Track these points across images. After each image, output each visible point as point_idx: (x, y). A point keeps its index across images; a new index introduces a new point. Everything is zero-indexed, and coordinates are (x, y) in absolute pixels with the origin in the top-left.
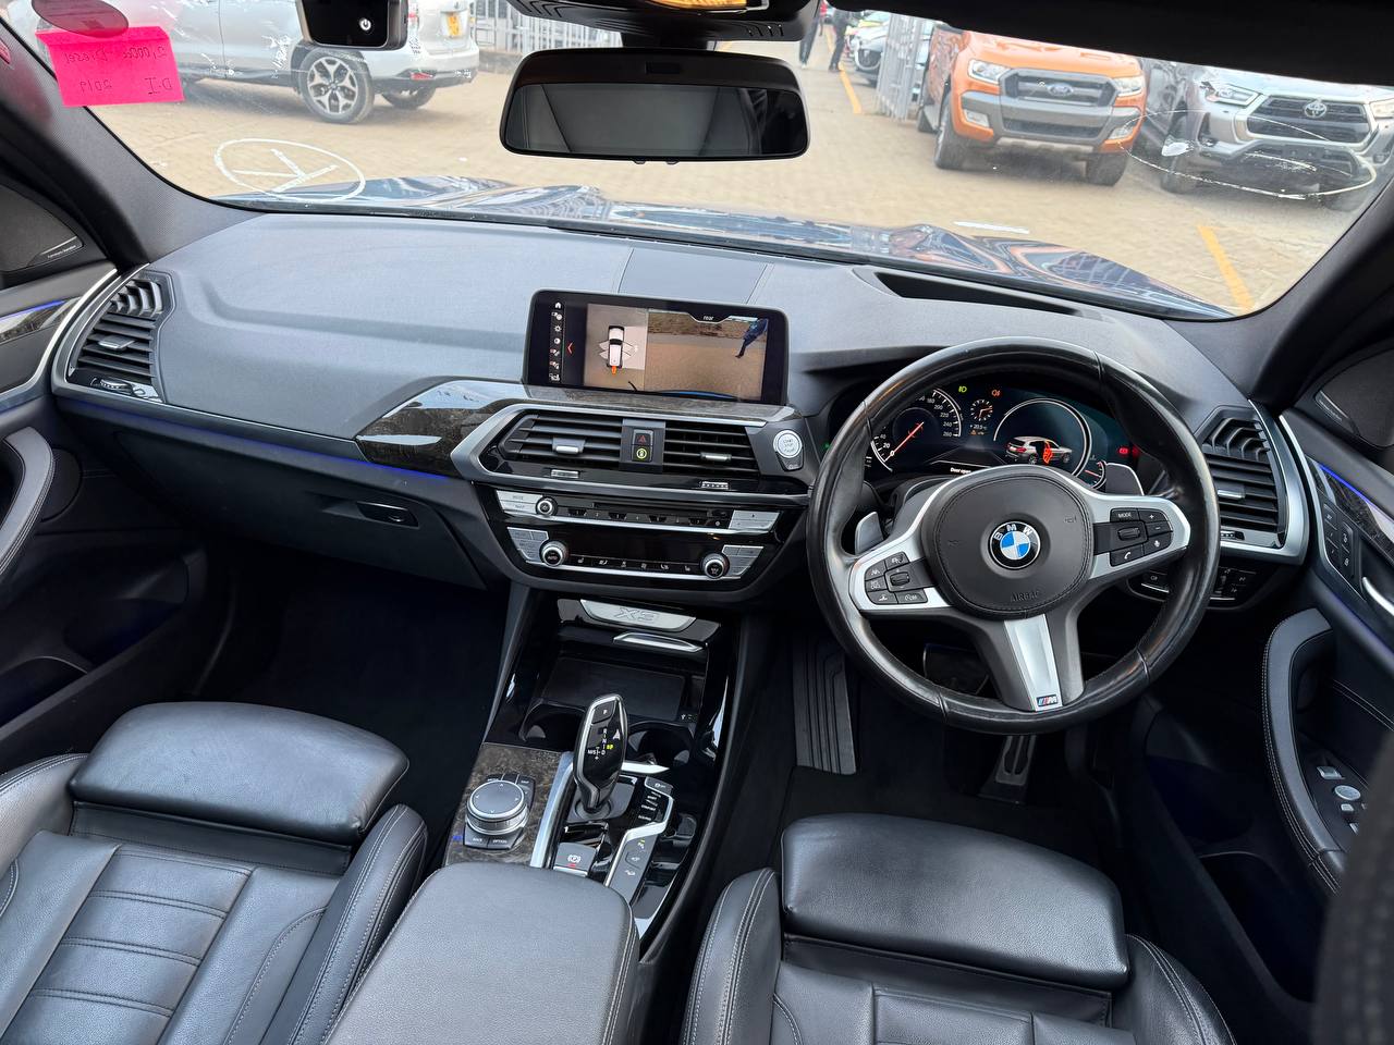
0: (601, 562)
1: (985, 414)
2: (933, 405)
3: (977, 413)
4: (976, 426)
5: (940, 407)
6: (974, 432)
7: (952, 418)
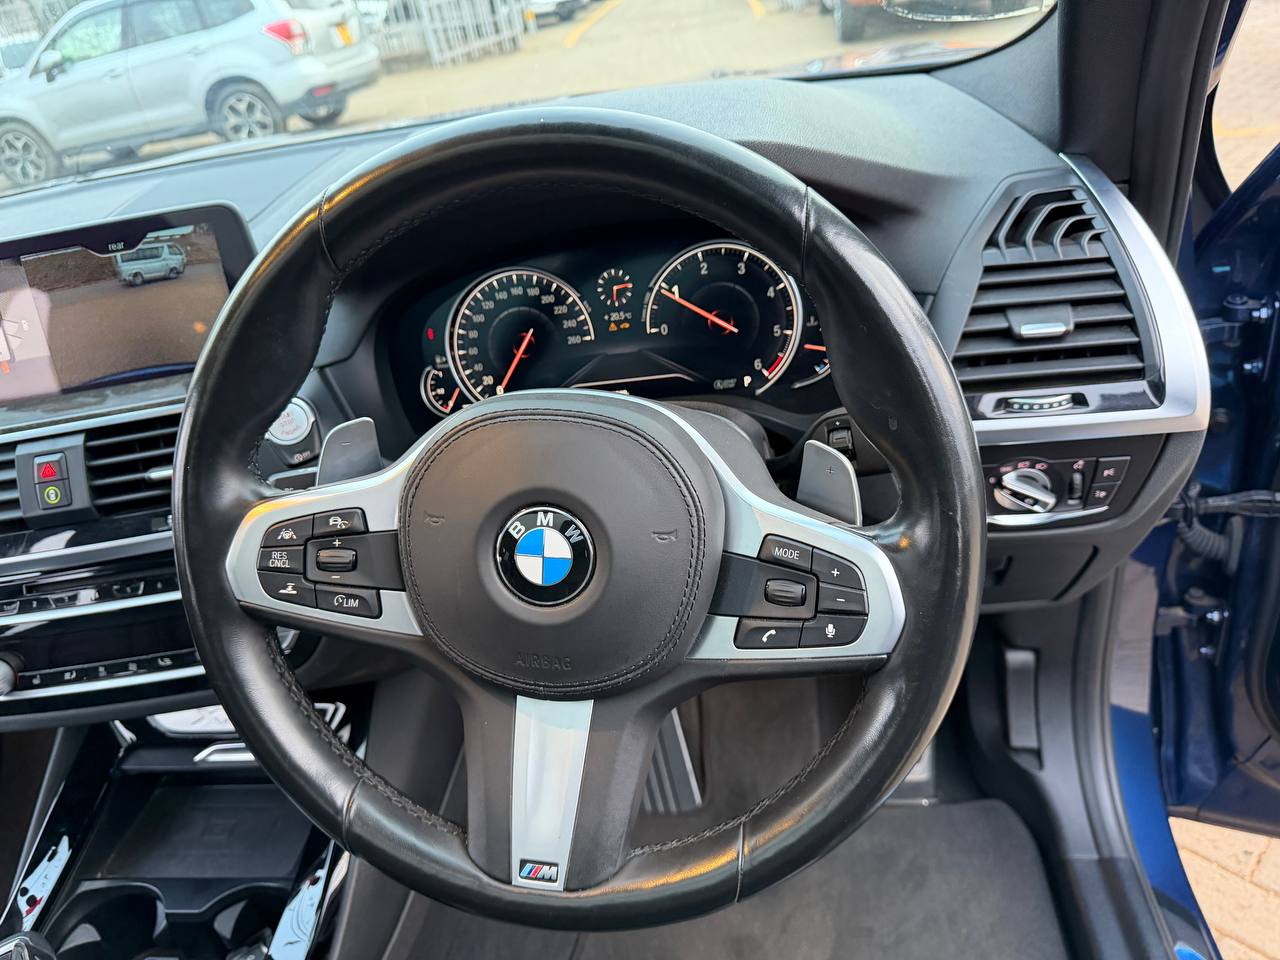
0: (67, 676)
1: (621, 293)
2: (538, 298)
3: (609, 295)
4: (615, 316)
5: (549, 299)
6: (613, 327)
7: (573, 313)
